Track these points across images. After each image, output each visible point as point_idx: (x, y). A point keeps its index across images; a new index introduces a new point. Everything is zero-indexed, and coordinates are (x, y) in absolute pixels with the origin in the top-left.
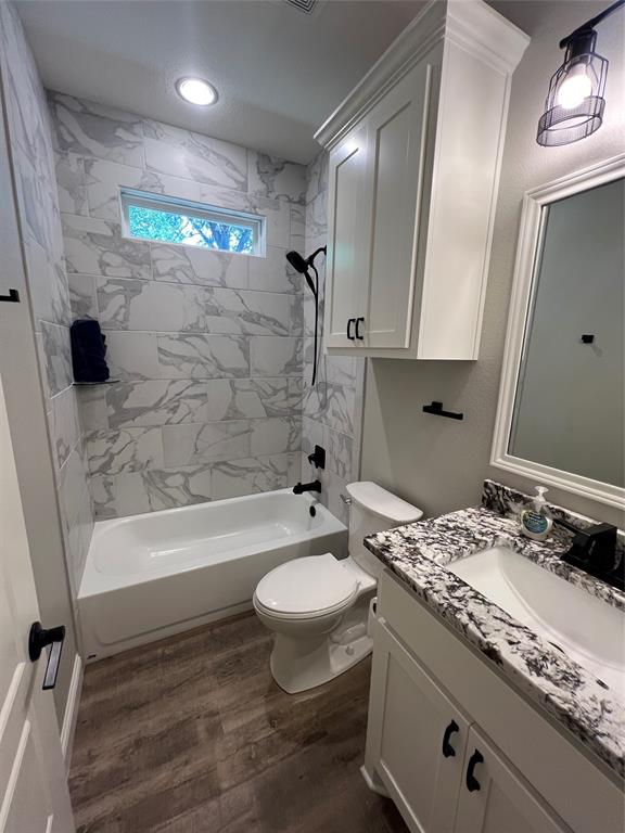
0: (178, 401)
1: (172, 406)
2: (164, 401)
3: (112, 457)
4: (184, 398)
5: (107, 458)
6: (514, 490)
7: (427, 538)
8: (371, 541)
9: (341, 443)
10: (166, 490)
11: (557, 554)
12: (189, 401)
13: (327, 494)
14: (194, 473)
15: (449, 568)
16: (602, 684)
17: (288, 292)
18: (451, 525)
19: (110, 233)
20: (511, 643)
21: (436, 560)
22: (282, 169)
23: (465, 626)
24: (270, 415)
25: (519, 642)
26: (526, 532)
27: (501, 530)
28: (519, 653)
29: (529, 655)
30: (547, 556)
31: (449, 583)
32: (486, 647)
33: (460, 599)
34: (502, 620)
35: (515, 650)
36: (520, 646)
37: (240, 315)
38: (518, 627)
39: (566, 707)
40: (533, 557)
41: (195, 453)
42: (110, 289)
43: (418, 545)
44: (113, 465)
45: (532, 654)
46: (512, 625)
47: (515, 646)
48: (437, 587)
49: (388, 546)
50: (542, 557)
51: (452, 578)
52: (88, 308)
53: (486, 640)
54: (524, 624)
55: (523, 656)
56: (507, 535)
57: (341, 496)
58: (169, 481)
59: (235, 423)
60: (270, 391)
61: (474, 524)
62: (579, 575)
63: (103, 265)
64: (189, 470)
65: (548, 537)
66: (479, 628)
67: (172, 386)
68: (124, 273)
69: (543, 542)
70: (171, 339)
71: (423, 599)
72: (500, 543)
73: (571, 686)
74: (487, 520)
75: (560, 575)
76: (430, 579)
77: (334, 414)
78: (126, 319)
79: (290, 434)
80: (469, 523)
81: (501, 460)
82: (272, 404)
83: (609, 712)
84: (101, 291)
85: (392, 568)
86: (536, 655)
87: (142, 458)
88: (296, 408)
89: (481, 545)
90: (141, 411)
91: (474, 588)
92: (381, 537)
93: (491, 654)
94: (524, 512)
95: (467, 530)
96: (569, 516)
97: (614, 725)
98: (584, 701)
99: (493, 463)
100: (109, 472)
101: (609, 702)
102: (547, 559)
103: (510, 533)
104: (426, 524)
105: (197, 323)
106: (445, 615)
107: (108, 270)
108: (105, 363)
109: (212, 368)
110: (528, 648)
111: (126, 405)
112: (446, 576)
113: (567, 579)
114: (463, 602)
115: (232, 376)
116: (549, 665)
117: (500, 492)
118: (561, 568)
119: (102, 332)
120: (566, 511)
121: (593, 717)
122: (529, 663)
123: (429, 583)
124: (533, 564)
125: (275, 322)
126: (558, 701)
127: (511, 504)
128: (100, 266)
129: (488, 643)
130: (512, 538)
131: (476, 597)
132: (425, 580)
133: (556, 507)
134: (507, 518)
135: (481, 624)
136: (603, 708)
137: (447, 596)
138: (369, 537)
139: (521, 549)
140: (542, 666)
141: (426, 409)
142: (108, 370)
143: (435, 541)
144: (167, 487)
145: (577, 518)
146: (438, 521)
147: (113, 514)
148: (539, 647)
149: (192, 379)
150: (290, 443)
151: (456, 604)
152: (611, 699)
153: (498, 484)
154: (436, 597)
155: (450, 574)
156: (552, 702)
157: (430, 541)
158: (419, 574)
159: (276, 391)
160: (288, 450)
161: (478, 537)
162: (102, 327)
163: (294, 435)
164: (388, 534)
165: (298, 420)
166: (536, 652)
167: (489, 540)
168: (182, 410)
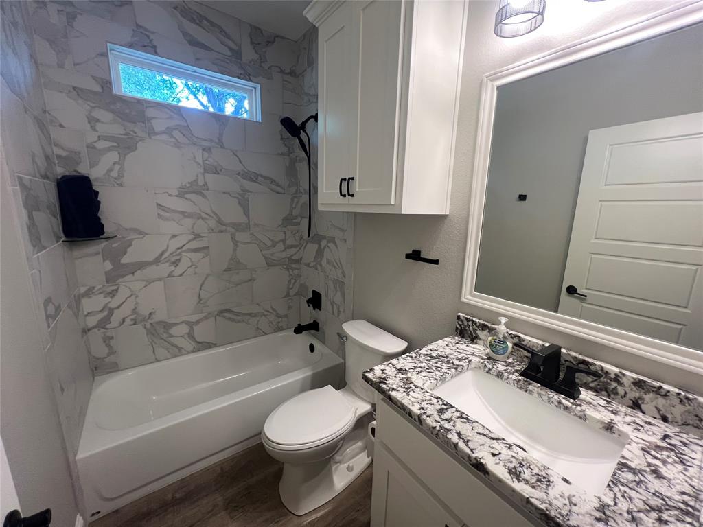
0: (180, 254)
1: (173, 259)
2: (166, 255)
3: (111, 311)
4: (185, 251)
5: (105, 313)
6: (480, 321)
7: (416, 367)
8: (369, 375)
9: (335, 287)
10: (171, 339)
11: (517, 371)
12: (190, 255)
13: (324, 333)
14: (198, 322)
15: (437, 393)
16: (566, 481)
17: (283, 154)
18: (434, 354)
19: (98, 89)
20: (494, 455)
21: (425, 387)
22: (273, 42)
23: (456, 445)
24: (270, 264)
25: (500, 453)
26: (492, 354)
27: (473, 354)
28: (502, 463)
29: (509, 464)
30: (510, 373)
31: (439, 407)
32: (474, 461)
33: (449, 420)
34: (484, 435)
35: (498, 461)
36: (502, 457)
37: (238, 174)
38: (496, 439)
39: (543, 507)
40: (500, 375)
41: (199, 303)
42: (101, 145)
43: (409, 375)
44: (112, 319)
45: (511, 462)
46: (493, 439)
47: (497, 457)
48: (429, 412)
49: (384, 379)
50: (506, 374)
51: (441, 402)
52: (78, 163)
53: (474, 455)
54: (501, 437)
55: (505, 465)
56: (477, 359)
57: (338, 334)
58: (173, 331)
59: (238, 274)
60: (269, 243)
61: (452, 352)
62: (535, 387)
63: (93, 121)
64: (194, 318)
65: (508, 358)
66: (467, 445)
67: (173, 240)
68: (117, 130)
69: (505, 362)
70: (170, 195)
71: (418, 423)
72: (473, 366)
73: (544, 486)
74: (462, 347)
75: (521, 388)
76: (424, 404)
77: (328, 262)
78: (121, 175)
79: (289, 281)
80: (447, 351)
81: (470, 296)
82: (272, 254)
83: (575, 505)
84: (90, 147)
85: (390, 398)
86: (515, 464)
87: (145, 311)
88: (293, 258)
89: (459, 369)
90: (141, 265)
91: (459, 409)
92: (377, 370)
93: (479, 467)
94: (490, 338)
95: (447, 357)
96: (523, 340)
97: (581, 517)
98: (556, 498)
99: (463, 299)
100: (108, 326)
101: (574, 496)
102: (511, 376)
103: (480, 357)
104: (414, 355)
105: (196, 181)
106: (438, 437)
107: (98, 126)
108: (99, 219)
109: (212, 223)
110: (508, 457)
111: (124, 260)
112: (435, 401)
113: (526, 391)
114: (452, 423)
115: (233, 230)
116: (525, 470)
117: (470, 323)
118: (521, 383)
119: (95, 188)
120: (521, 335)
121: (564, 512)
122: (510, 472)
123: (423, 408)
124: (499, 380)
125: (272, 181)
126: (536, 503)
127: (479, 332)
128: (89, 122)
129: (476, 458)
130: (482, 361)
131: (461, 417)
132: (418, 406)
133: (514, 333)
134: (476, 344)
135: (468, 441)
136: (571, 502)
137: (438, 419)
138: (367, 372)
139: (490, 370)
140: (520, 473)
141: (408, 256)
142: (103, 226)
143: (423, 370)
144: (172, 336)
145: (530, 341)
146: (423, 351)
147: (114, 368)
148: (515, 455)
149: (193, 233)
150: (289, 289)
151: (447, 426)
152: (575, 494)
153: (468, 317)
154: (429, 421)
155: (438, 398)
156: (532, 504)
157: (419, 370)
158: (412, 401)
159: (274, 244)
160: (288, 295)
161: (456, 362)
162: (93, 183)
163: (293, 281)
164: (382, 367)
165: (296, 269)
166: (514, 460)
167: (464, 365)
168: (185, 263)
